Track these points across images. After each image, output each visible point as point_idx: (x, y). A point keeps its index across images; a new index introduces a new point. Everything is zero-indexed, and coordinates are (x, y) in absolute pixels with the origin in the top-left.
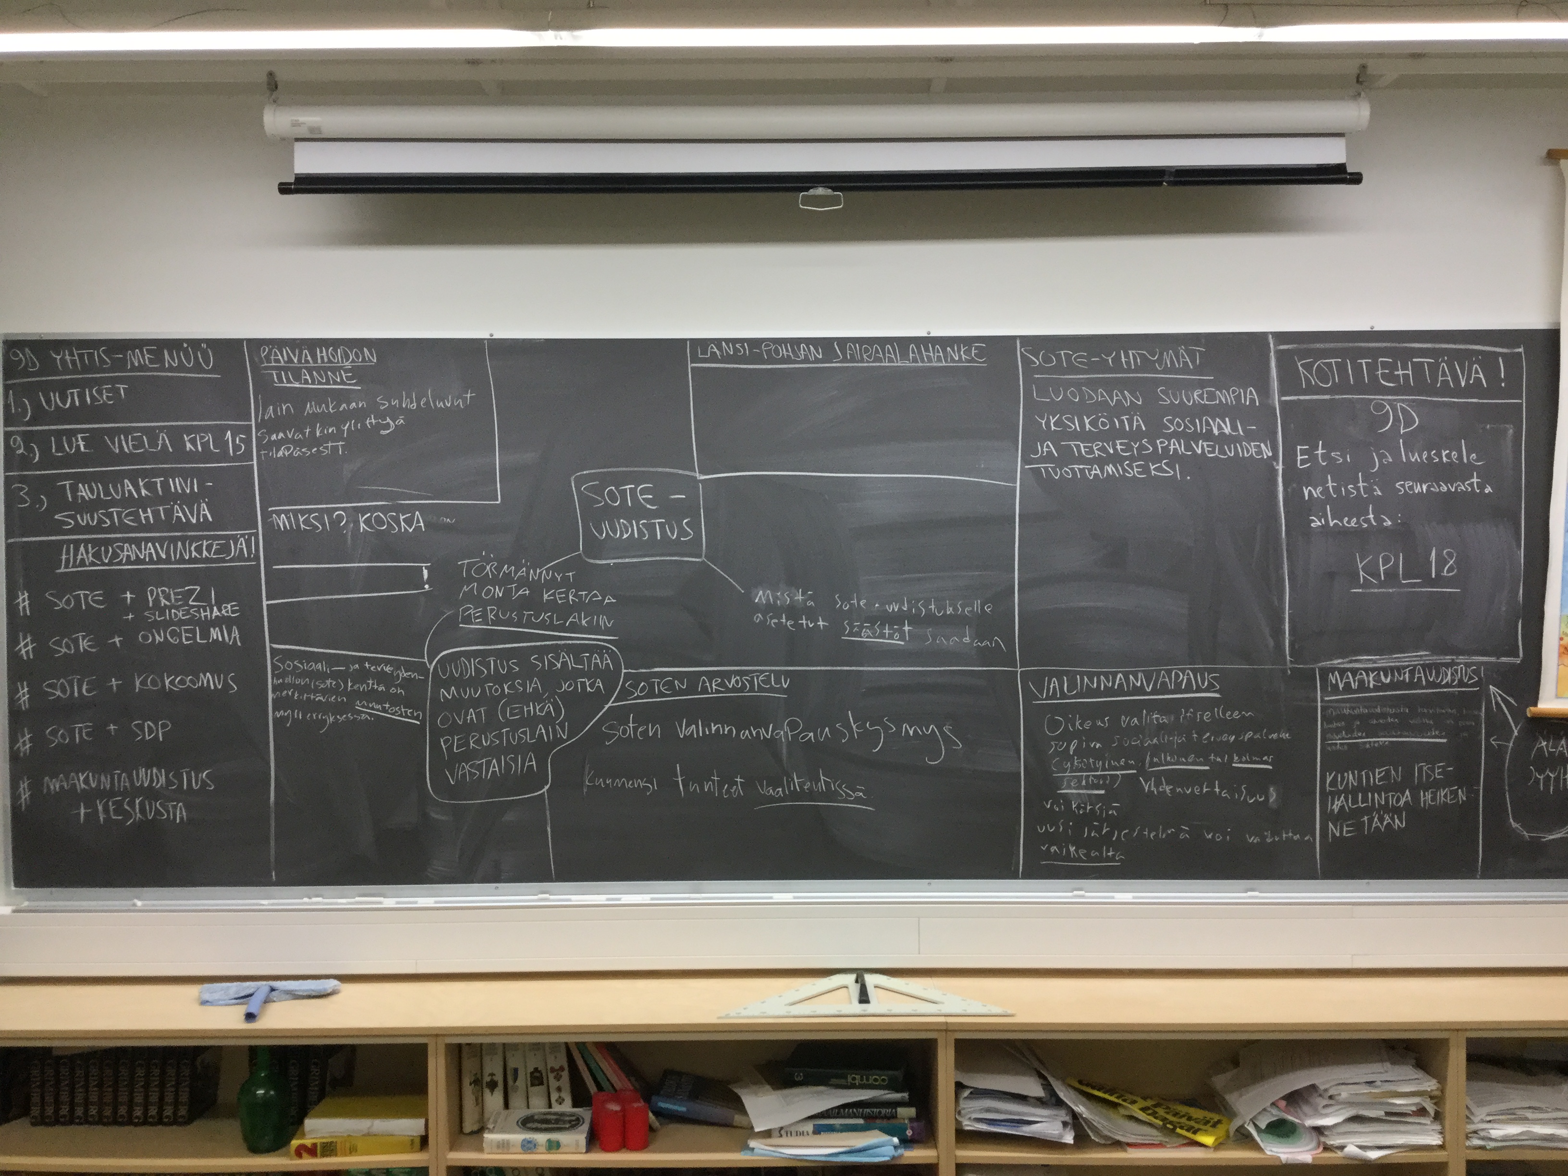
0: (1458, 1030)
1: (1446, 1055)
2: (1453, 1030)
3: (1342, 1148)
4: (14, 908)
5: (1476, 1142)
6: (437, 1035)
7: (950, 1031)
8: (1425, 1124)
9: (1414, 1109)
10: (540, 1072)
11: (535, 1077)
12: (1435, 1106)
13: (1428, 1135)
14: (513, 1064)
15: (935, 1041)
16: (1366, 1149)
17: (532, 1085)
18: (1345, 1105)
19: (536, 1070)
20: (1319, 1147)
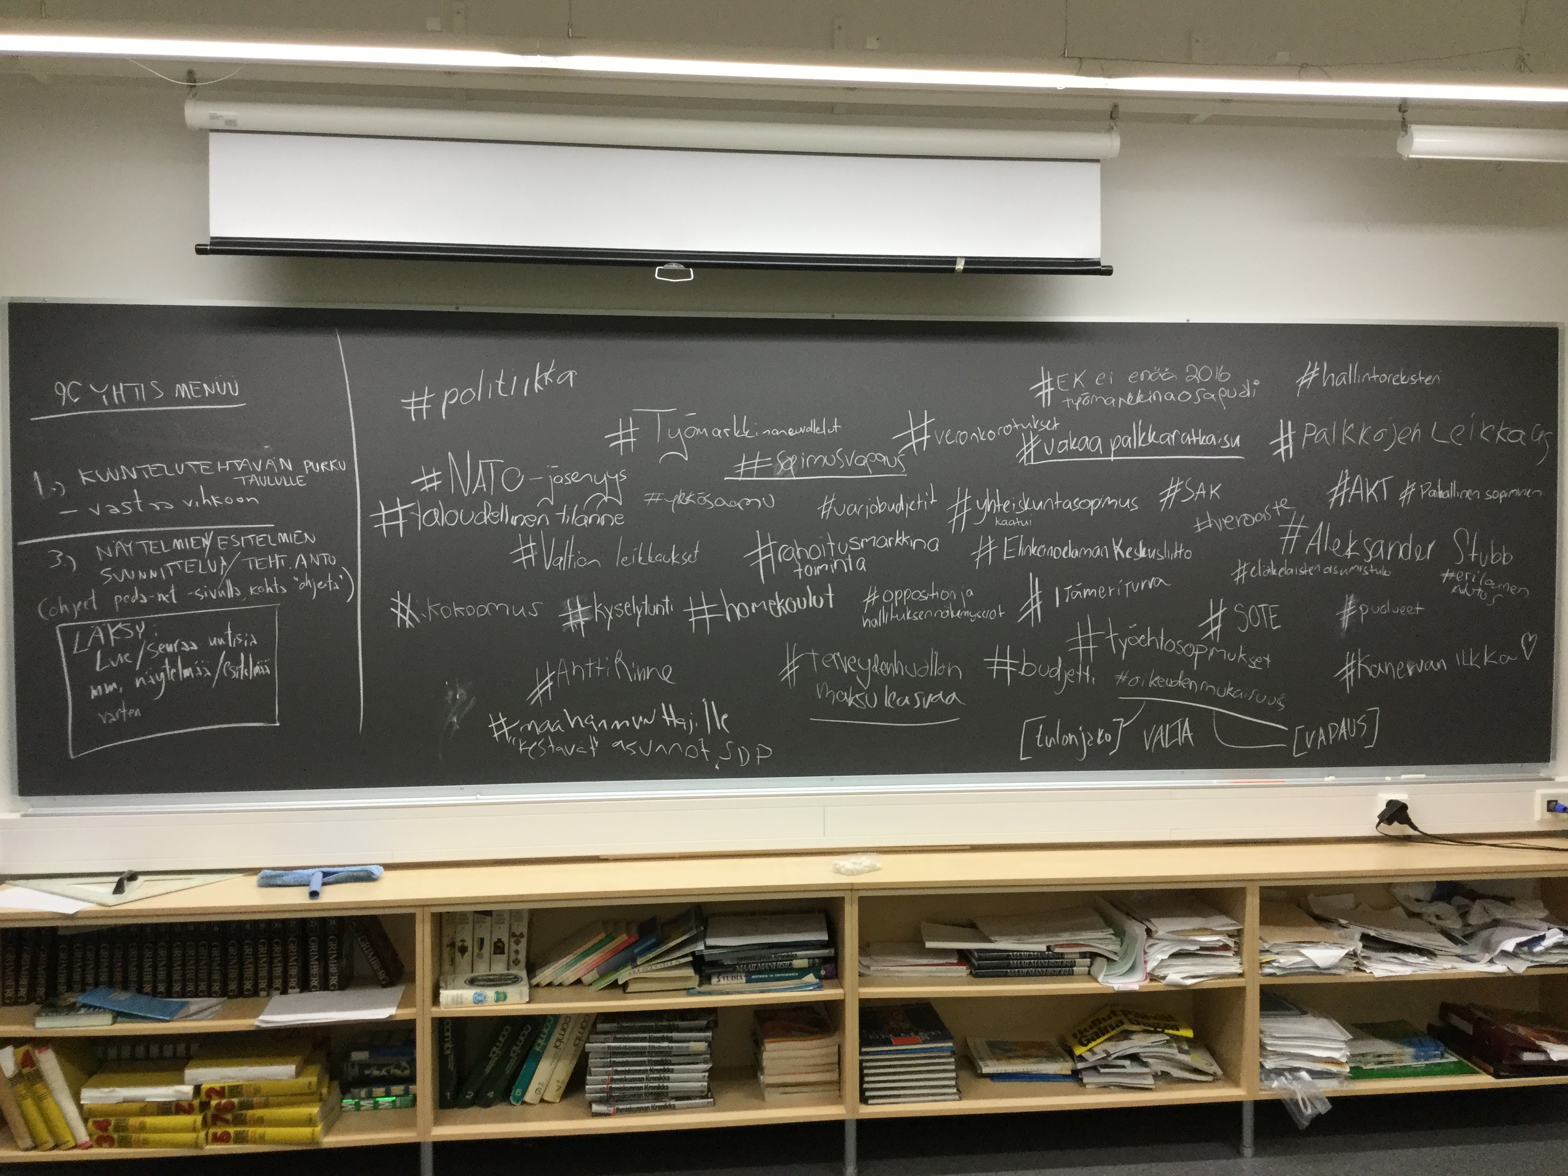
0: (1253, 880)
1: (1245, 899)
2: (1250, 880)
3: (1164, 978)
5: (1268, 970)
6: (423, 906)
7: (855, 890)
8: (1228, 957)
9: (1221, 944)
10: (503, 943)
11: (499, 947)
12: (1235, 943)
13: (1230, 965)
14: (479, 934)
15: (842, 899)
16: (1183, 978)
17: (495, 953)
18: (1166, 943)
19: (499, 940)
20: (1146, 978)
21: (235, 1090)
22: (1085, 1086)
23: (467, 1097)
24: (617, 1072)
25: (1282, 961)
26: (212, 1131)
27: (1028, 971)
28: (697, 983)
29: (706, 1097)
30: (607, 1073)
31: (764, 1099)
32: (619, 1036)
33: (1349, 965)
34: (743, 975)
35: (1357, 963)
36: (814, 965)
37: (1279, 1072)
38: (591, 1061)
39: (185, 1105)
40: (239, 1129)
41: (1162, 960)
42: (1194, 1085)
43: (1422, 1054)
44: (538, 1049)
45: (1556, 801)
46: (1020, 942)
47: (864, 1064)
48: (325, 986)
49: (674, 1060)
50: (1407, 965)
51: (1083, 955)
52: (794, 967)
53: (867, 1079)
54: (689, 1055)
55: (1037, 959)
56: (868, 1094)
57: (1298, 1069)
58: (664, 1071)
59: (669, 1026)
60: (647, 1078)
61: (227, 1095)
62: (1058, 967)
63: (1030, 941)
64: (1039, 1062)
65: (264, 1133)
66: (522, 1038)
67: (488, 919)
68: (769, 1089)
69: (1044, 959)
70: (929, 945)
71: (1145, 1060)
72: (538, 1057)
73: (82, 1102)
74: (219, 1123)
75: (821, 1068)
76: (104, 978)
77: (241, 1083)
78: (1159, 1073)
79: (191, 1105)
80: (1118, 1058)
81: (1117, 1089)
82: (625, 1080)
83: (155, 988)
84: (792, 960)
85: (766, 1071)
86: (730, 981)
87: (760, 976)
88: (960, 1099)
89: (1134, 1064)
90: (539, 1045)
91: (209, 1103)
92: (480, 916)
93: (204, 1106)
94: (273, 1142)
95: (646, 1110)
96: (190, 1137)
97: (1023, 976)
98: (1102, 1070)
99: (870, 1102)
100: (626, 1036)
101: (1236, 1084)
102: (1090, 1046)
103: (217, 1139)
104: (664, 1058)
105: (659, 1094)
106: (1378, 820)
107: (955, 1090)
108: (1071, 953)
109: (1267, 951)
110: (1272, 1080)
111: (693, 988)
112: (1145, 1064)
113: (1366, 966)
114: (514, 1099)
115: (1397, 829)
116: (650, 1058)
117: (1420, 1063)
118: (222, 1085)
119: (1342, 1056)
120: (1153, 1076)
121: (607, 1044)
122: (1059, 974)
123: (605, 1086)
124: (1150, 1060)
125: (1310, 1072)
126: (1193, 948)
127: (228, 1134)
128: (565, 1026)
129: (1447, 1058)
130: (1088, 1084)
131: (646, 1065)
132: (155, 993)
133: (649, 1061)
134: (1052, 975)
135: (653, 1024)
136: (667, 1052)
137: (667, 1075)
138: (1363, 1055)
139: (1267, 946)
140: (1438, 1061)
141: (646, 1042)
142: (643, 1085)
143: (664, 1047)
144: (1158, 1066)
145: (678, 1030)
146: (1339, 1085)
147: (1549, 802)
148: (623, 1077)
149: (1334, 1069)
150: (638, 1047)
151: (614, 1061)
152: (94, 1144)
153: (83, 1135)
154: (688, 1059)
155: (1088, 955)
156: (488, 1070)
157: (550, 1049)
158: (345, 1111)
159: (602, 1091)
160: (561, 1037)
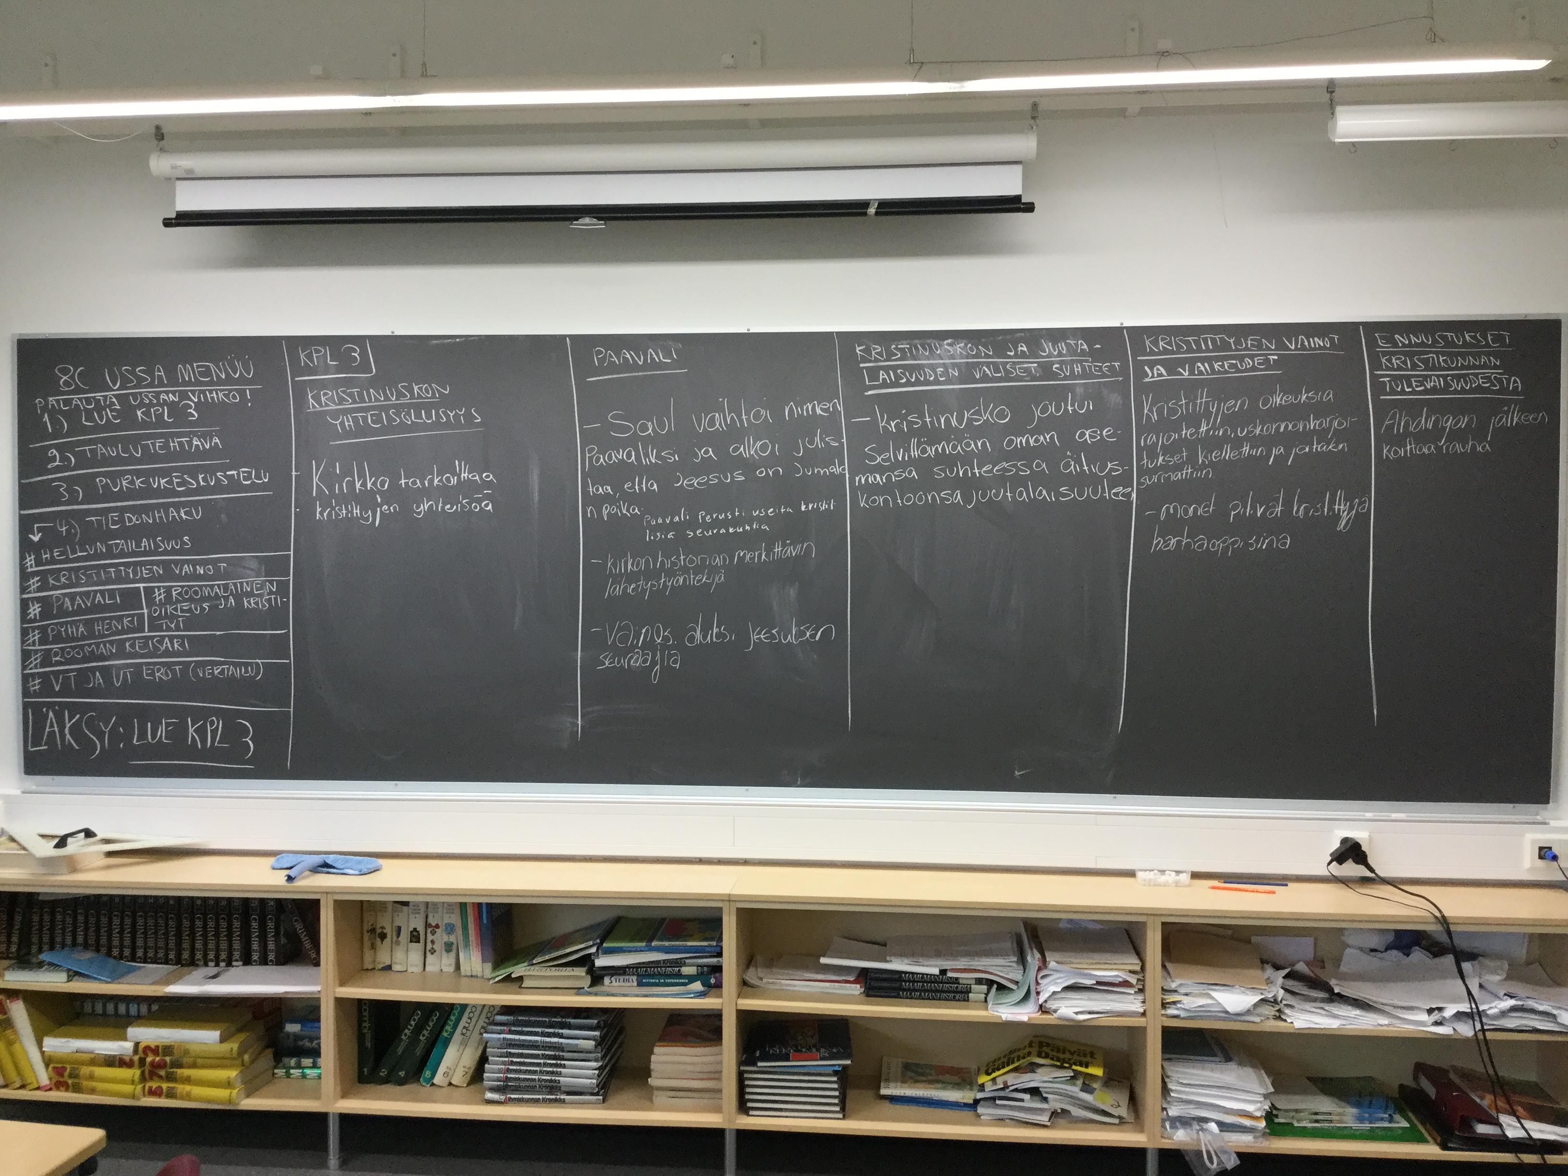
0: (1154, 915)
1: (1143, 934)
2: (1151, 915)
3: (1055, 1011)
4: (22, 790)
5: (1171, 1011)
6: (327, 893)
7: (733, 901)
8: (1128, 994)
9: (1121, 980)
10: (418, 932)
11: (414, 936)
12: (1138, 980)
13: (1131, 1003)
14: (397, 923)
15: (720, 909)
16: (1077, 1013)
17: (411, 941)
18: (1062, 975)
19: (415, 929)
20: (1038, 1011)
21: (168, 1049)
22: (979, 1116)
23: (381, 1074)
24: (512, 1063)
25: (1185, 1002)
26: (148, 1085)
27: (920, 994)
28: (589, 983)
29: (597, 1094)
30: (504, 1063)
31: (651, 1100)
32: (513, 1028)
33: (1267, 1013)
34: (635, 978)
35: (1279, 1011)
36: (702, 973)
37: (1184, 1122)
38: (488, 1050)
39: (127, 1059)
40: (172, 1085)
41: (1054, 993)
42: (1098, 1126)
43: (1367, 1115)
44: (445, 1034)
45: (1550, 848)
46: (917, 964)
47: (746, 1075)
48: (264, 961)
49: (566, 1055)
50: (1338, 1018)
51: (979, 981)
52: (683, 974)
53: (748, 1090)
54: (582, 1052)
55: (931, 982)
56: (750, 1105)
57: (1206, 1120)
58: (556, 1065)
59: (561, 1023)
60: (540, 1071)
61: (160, 1055)
62: (953, 992)
63: (926, 963)
64: (944, 1088)
65: (190, 1092)
66: (431, 1024)
67: (405, 908)
68: (655, 1092)
69: (938, 983)
70: (823, 960)
71: (1045, 1095)
72: (447, 1043)
73: (44, 1049)
74: (155, 1078)
75: (705, 1076)
76: (80, 939)
77: (173, 1044)
78: (1059, 1111)
79: (131, 1060)
80: (1016, 1090)
81: (1013, 1122)
82: (519, 1072)
83: (121, 952)
84: (681, 967)
85: (652, 1073)
86: (622, 984)
87: (651, 981)
88: (844, 1118)
89: (1036, 1098)
90: (447, 1031)
91: (145, 1059)
92: (398, 905)
93: (142, 1061)
94: (196, 1100)
95: (537, 1101)
96: (129, 1088)
97: (916, 999)
98: (998, 1102)
99: (751, 1113)
100: (520, 1029)
101: (1142, 1131)
102: (994, 1075)
103: (152, 1093)
104: (557, 1054)
105: (553, 1088)
106: (1330, 858)
107: (837, 1109)
108: (967, 979)
109: (1175, 991)
110: (1177, 1128)
111: (583, 988)
112: (1045, 1100)
113: (1289, 1016)
114: (425, 1081)
115: (1351, 869)
116: (544, 1052)
117: (1363, 1125)
118: (158, 1044)
119: (1258, 1110)
120: (1053, 1113)
121: (502, 1036)
122: (954, 999)
123: (502, 1075)
124: (1050, 1096)
125: (1220, 1124)
126: (1088, 982)
127: (160, 1088)
128: (471, 1015)
129: (1398, 1123)
130: (983, 1115)
131: (540, 1059)
132: (121, 957)
133: (543, 1055)
134: (946, 999)
135: (547, 1020)
136: (560, 1048)
137: (559, 1070)
138: (1297, 1111)
139: (1173, 986)
140: (1386, 1125)
141: (538, 1036)
142: (537, 1077)
143: (555, 1043)
144: (1055, 1103)
145: (570, 1027)
146: (1253, 1140)
147: (1541, 849)
148: (518, 1068)
149: (1247, 1122)
150: (531, 1041)
151: (510, 1052)
152: (53, 1087)
153: (43, 1077)
154: (576, 1055)
155: (984, 981)
156: (400, 1050)
157: (457, 1036)
158: (278, 1078)
159: (498, 1080)
160: (467, 1025)
